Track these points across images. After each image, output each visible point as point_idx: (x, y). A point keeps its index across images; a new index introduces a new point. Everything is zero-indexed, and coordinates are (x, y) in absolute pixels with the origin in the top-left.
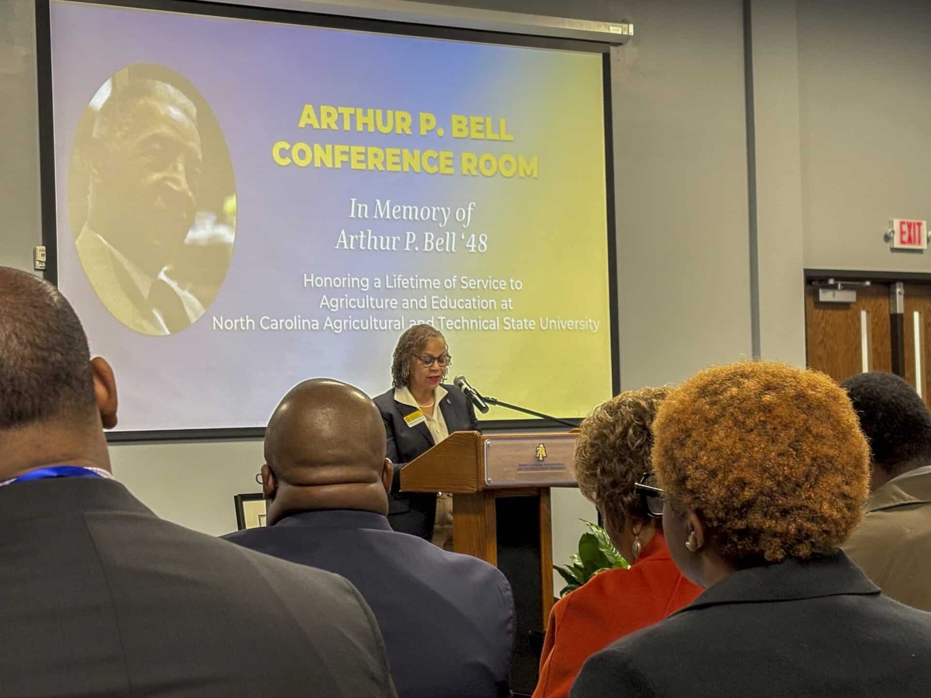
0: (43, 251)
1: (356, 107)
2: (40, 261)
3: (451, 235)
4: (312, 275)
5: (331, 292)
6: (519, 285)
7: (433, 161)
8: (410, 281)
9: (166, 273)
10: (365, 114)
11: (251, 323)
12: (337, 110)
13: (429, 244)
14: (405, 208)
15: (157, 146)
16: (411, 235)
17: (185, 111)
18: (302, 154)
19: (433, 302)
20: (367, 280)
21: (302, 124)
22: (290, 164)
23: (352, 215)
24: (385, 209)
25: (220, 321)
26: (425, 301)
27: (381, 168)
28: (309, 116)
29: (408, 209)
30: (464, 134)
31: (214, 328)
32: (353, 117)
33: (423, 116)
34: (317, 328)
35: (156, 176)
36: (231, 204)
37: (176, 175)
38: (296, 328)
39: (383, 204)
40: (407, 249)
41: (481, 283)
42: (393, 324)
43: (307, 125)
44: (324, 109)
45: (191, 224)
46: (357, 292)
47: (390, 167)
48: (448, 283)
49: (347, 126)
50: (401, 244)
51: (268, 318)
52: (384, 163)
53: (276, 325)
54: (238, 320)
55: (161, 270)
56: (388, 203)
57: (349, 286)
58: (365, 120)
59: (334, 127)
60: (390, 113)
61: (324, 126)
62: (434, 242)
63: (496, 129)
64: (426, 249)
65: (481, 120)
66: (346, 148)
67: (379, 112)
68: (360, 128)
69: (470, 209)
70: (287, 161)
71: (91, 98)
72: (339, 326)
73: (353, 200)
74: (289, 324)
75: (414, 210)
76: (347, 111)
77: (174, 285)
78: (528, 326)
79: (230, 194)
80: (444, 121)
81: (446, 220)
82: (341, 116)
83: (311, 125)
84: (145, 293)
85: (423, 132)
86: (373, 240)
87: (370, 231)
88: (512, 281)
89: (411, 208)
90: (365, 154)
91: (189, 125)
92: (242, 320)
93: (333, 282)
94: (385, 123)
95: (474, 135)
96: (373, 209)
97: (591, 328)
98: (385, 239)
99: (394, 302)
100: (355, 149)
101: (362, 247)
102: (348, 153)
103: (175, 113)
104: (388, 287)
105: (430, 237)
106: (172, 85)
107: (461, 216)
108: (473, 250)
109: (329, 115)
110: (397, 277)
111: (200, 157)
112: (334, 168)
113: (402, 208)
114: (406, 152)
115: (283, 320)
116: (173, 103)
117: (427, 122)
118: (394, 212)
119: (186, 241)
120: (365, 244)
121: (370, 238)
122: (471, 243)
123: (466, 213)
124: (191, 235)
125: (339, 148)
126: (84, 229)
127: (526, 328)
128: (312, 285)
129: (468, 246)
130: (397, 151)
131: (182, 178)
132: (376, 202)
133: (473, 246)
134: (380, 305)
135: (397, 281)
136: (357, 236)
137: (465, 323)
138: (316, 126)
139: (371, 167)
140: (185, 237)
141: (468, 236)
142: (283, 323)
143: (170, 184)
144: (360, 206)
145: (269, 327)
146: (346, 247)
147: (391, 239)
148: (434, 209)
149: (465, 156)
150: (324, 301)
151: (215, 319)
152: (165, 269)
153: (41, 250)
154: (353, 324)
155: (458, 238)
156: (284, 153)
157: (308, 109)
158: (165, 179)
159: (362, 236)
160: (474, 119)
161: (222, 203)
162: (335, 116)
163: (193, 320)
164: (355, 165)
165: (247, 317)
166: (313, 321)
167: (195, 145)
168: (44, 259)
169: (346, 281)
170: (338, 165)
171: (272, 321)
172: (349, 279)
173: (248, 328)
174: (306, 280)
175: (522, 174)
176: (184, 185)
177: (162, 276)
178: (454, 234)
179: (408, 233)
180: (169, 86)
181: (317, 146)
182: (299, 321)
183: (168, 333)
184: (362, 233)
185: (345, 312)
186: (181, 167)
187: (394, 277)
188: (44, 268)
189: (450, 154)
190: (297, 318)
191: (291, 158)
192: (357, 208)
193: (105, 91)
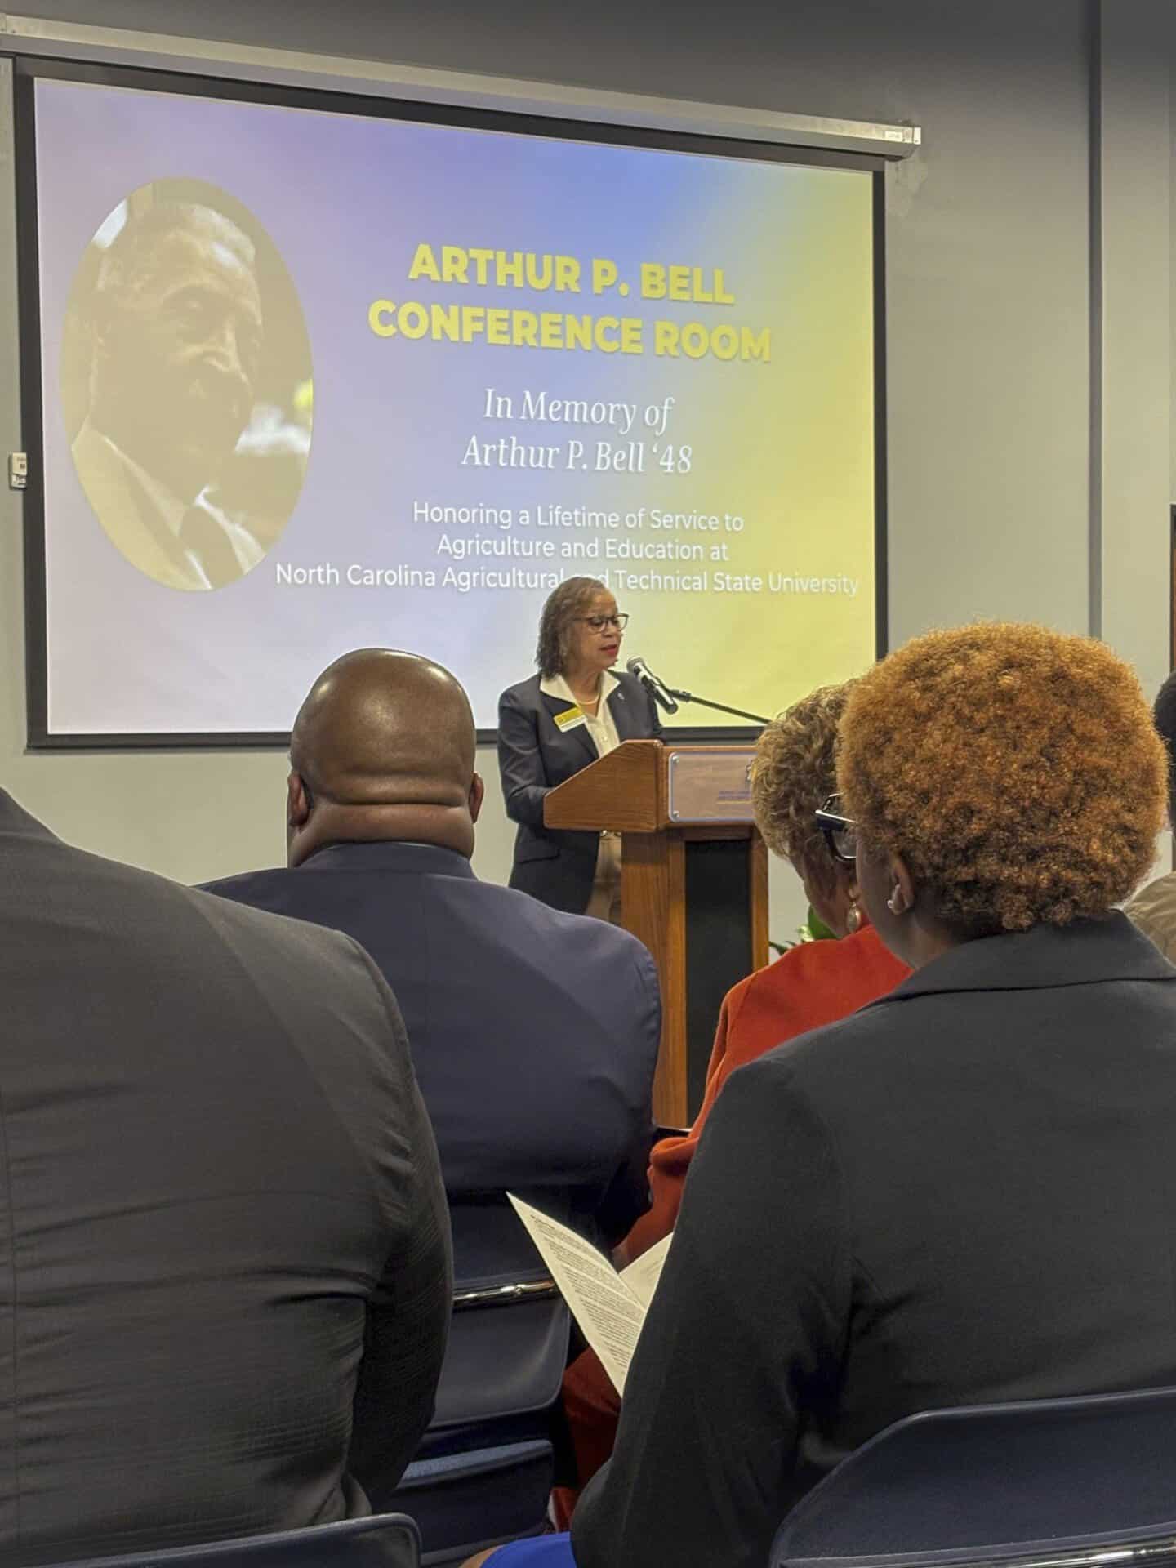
0: (22, 459)
1: (495, 247)
2: (17, 475)
3: (637, 447)
4: (426, 505)
5: (455, 530)
6: (738, 523)
7: (612, 334)
8: (573, 516)
9: (206, 497)
10: (510, 260)
11: (333, 575)
12: (467, 253)
13: (604, 460)
14: (568, 404)
15: (195, 305)
16: (577, 447)
17: (237, 252)
18: (413, 320)
19: (608, 548)
20: (509, 512)
21: (413, 275)
22: (395, 335)
23: (488, 414)
24: (538, 406)
25: (287, 571)
26: (596, 546)
27: (532, 342)
28: (424, 262)
29: (572, 407)
30: (658, 293)
31: (279, 580)
32: (491, 265)
33: (598, 265)
34: (433, 584)
35: (194, 350)
36: (305, 395)
37: (222, 350)
38: (400, 583)
39: (535, 398)
40: (571, 466)
41: (680, 520)
43: (421, 275)
44: (448, 252)
45: (244, 423)
46: (495, 530)
47: (546, 342)
48: (631, 520)
49: (482, 279)
50: (560, 459)
51: (358, 567)
52: (538, 336)
53: (371, 578)
54: (314, 570)
55: (199, 493)
56: (542, 395)
57: (482, 521)
58: (510, 269)
59: (463, 279)
60: (547, 259)
61: (448, 278)
62: (612, 456)
63: (708, 286)
64: (599, 467)
65: (686, 271)
66: (480, 312)
67: (531, 258)
68: (501, 281)
69: (666, 407)
70: (390, 330)
71: (96, 230)
72: (465, 581)
73: (490, 391)
74: (391, 577)
75: (581, 407)
76: (482, 255)
77: (218, 515)
78: (750, 586)
79: (304, 379)
80: (629, 273)
81: (629, 423)
82: (473, 262)
83: (427, 276)
84: (176, 528)
85: (597, 289)
86: (519, 452)
87: (514, 439)
88: (727, 518)
89: (577, 405)
90: (510, 321)
91: (242, 271)
92: (320, 570)
93: (457, 515)
94: (540, 274)
95: (675, 295)
96: (519, 402)
97: (846, 590)
98: (537, 453)
99: (549, 546)
100: (493, 314)
101: (501, 463)
102: (484, 319)
103: (225, 256)
104: (540, 523)
105: (605, 448)
106: (218, 211)
107: (652, 419)
108: (669, 470)
109: (455, 260)
110: (554, 509)
111: (259, 322)
112: (461, 343)
113: (564, 406)
114: (570, 319)
115: (382, 571)
116: (220, 239)
117: (604, 273)
118: (551, 410)
119: (237, 448)
120: (507, 458)
121: (514, 449)
122: (666, 460)
123: (661, 414)
124: (244, 440)
125: (468, 312)
126: (85, 427)
127: (748, 589)
128: (427, 519)
129: (662, 463)
130: (558, 318)
131: (231, 353)
132: (524, 395)
133: (670, 464)
134: (527, 550)
135: (554, 516)
136: (494, 447)
137: (656, 580)
138: (435, 277)
139: (518, 341)
140: (234, 442)
141: (663, 448)
142: (382, 576)
143: (214, 362)
144: (500, 400)
145: (359, 582)
146: (478, 462)
147: (546, 452)
148: (612, 407)
149: (661, 326)
150: (445, 544)
151: (279, 567)
152: (206, 490)
153: (20, 458)
154: (486, 580)
155: (648, 449)
156: (386, 318)
157: (424, 251)
158: (206, 354)
159: (502, 446)
160: (675, 270)
161: (290, 393)
162: (464, 263)
163: (247, 569)
164: (492, 338)
165: (328, 565)
166: (427, 573)
167: (251, 304)
168: (24, 472)
169: (478, 514)
170: (468, 337)
171: (366, 572)
172: (482, 511)
173: (328, 581)
174: (416, 511)
175: (745, 355)
176: (235, 365)
177: (201, 501)
178: (641, 445)
179: (572, 443)
180: (214, 214)
181: (436, 309)
182: (406, 573)
183: (209, 587)
184: (502, 441)
185: (473, 562)
186: (230, 337)
187: (550, 510)
188: (22, 486)
189: (638, 324)
190: (403, 570)
191: (397, 327)
192: (495, 403)
193: (117, 219)
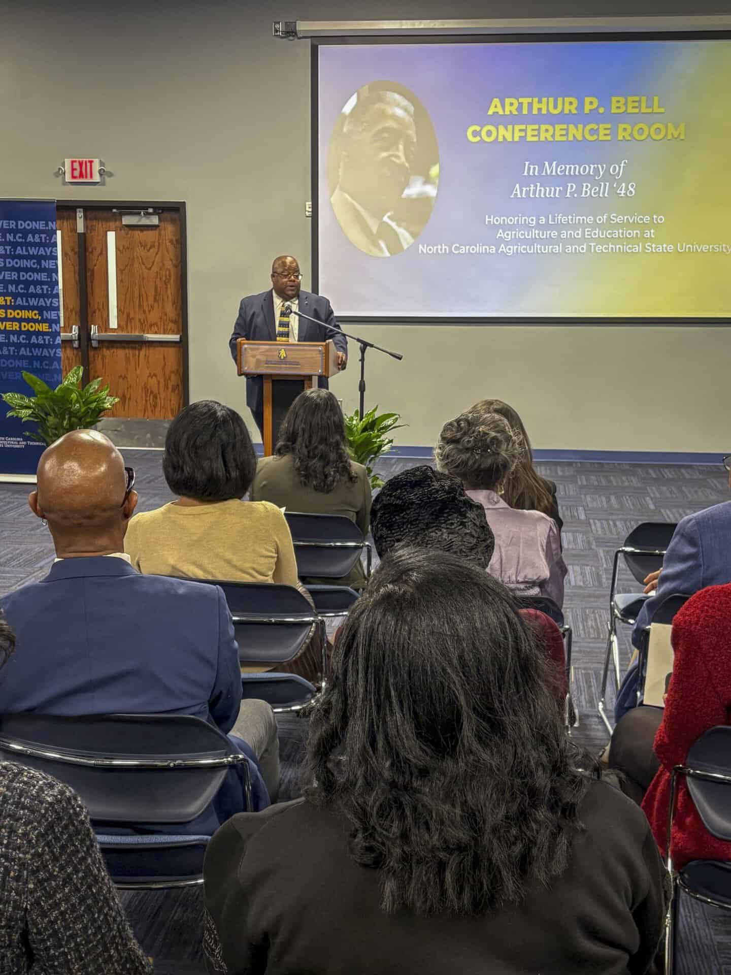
0: (310, 205)
1: (532, 97)
2: (308, 211)
3: (605, 185)
4: (492, 216)
5: (505, 227)
6: (661, 219)
7: (593, 132)
8: (568, 219)
9: (389, 217)
10: (540, 102)
11: (445, 249)
12: (518, 101)
13: (586, 192)
14: (568, 167)
15: (386, 135)
16: (572, 186)
17: (406, 110)
19: (586, 233)
20: (534, 218)
21: (490, 112)
22: (480, 141)
23: (526, 174)
24: (552, 169)
25: (424, 248)
26: (580, 232)
27: (550, 139)
28: (496, 107)
29: (570, 168)
30: (622, 110)
31: (420, 252)
32: (530, 105)
33: (587, 100)
34: (494, 252)
35: (385, 154)
36: (435, 171)
37: (397, 153)
38: (478, 252)
39: (550, 165)
40: (568, 196)
41: (627, 219)
42: (553, 248)
43: (494, 113)
44: (508, 101)
45: (406, 184)
46: (528, 228)
47: (558, 138)
48: (600, 220)
49: (525, 112)
50: (563, 193)
51: (457, 245)
52: (553, 136)
53: (463, 250)
54: (437, 247)
55: (385, 215)
56: (554, 163)
57: (520, 223)
58: (540, 106)
59: (515, 113)
60: (560, 100)
61: (507, 112)
62: (591, 190)
63: (650, 105)
64: (583, 195)
65: (637, 98)
66: (523, 127)
67: (551, 100)
68: (535, 112)
69: (622, 165)
70: (477, 139)
71: (343, 107)
72: (511, 250)
73: (527, 163)
74: (473, 249)
75: (575, 168)
76: (525, 101)
77: (393, 224)
78: (666, 249)
79: (435, 164)
80: (605, 102)
81: (601, 173)
82: (521, 104)
83: (497, 113)
84: (374, 230)
85: (587, 111)
86: (540, 190)
87: (538, 184)
88: (655, 217)
89: (573, 167)
90: (539, 130)
91: (408, 119)
92: (439, 247)
93: (508, 221)
94: (555, 107)
95: (630, 110)
96: (542, 169)
97: (725, 250)
99: (554, 234)
100: (530, 127)
101: (531, 196)
102: (525, 131)
103: (399, 112)
104: (550, 223)
105: (587, 186)
107: (614, 171)
108: (622, 195)
109: (512, 104)
110: (558, 216)
111: (415, 140)
112: (513, 142)
113: (566, 167)
114: (571, 126)
115: (469, 247)
116: (398, 105)
117: (591, 103)
118: (559, 169)
119: (404, 196)
120: (534, 193)
121: (538, 189)
122: (621, 190)
123: (619, 169)
125: (517, 128)
126: (337, 190)
127: (665, 251)
128: (492, 223)
129: (618, 192)
130: (565, 126)
131: (401, 154)
132: (545, 163)
133: (623, 192)
134: (543, 235)
135: (558, 219)
136: (528, 188)
137: (612, 248)
138: (501, 112)
139: (542, 139)
140: (402, 193)
141: (619, 185)
142: (469, 249)
143: (394, 159)
144: (532, 167)
145: (458, 252)
147: (556, 189)
148: (592, 166)
149: (621, 126)
150: (500, 233)
151: (420, 246)
152: (389, 214)
154: (521, 249)
155: (611, 187)
156: (475, 134)
157: (496, 101)
158: (390, 156)
159: (532, 188)
160: (630, 99)
161: (428, 170)
162: (516, 105)
163: (405, 247)
164: (529, 139)
165: (443, 245)
166: (491, 247)
167: (412, 132)
168: (310, 210)
169: (518, 220)
170: (516, 139)
171: (461, 247)
172: (520, 218)
173: (443, 252)
174: (487, 219)
175: (669, 137)
176: (403, 159)
177: (386, 219)
178: (608, 184)
179: (570, 185)
180: (396, 94)
181: (501, 128)
182: (481, 247)
184: (532, 185)
185: (516, 241)
186: (401, 147)
187: (556, 216)
188: (310, 216)
189: (609, 126)
190: (479, 246)
191: (481, 137)
192: (529, 169)
193: (353, 101)
